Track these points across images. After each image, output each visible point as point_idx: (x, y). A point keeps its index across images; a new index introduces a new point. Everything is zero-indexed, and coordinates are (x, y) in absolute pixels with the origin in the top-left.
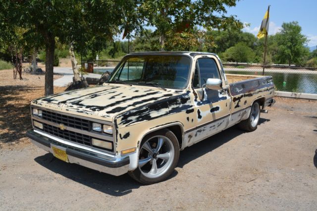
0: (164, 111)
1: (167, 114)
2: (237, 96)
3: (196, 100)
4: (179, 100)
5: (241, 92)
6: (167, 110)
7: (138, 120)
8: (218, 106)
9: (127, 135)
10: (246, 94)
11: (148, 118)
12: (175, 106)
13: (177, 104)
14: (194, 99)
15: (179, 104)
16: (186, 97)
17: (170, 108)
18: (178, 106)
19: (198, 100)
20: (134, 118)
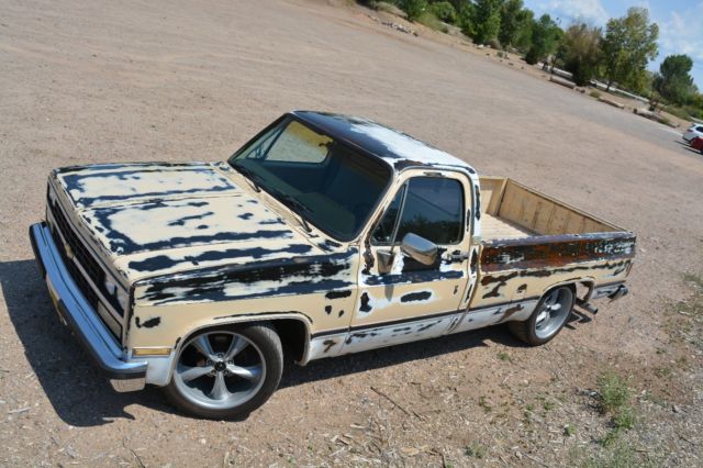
0: (264, 286)
1: (271, 293)
2: (496, 274)
3: (366, 272)
4: (317, 268)
5: (516, 265)
6: (275, 285)
7: (189, 296)
8: (428, 290)
9: (154, 322)
10: (529, 270)
11: (218, 295)
12: (301, 279)
13: (306, 274)
14: (363, 267)
15: (316, 275)
16: (341, 262)
17: (285, 282)
18: (308, 279)
19: (374, 271)
20: (179, 291)
